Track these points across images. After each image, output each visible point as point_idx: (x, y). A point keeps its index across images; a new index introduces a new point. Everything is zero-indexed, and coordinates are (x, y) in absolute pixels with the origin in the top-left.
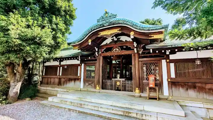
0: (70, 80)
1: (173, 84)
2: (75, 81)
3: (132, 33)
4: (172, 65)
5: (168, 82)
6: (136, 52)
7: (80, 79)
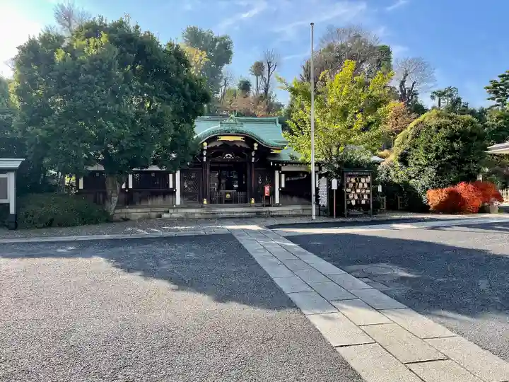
0: (155, 194)
1: (282, 192)
2: (164, 197)
3: (256, 145)
4: (283, 176)
5: (280, 191)
6: (253, 161)
7: (175, 192)
